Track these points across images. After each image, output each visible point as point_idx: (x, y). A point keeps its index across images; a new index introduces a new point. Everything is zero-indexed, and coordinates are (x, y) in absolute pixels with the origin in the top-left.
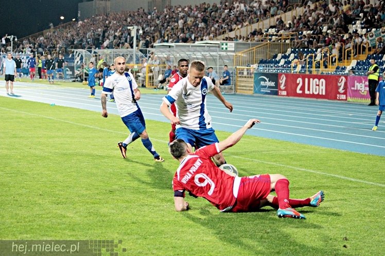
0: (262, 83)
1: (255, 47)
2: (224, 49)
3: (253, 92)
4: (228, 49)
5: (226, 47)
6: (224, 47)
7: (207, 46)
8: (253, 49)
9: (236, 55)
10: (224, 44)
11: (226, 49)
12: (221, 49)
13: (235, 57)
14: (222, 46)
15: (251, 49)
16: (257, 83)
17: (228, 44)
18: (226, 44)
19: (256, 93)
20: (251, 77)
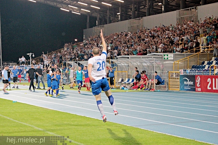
0: (185, 83)
1: (188, 57)
2: (166, 58)
3: (179, 89)
4: (169, 59)
5: (167, 57)
6: (166, 57)
7: (153, 57)
8: (187, 58)
9: (174, 63)
10: (166, 55)
11: (167, 58)
12: (163, 59)
13: (174, 64)
14: (164, 57)
15: (185, 58)
16: (182, 82)
17: (169, 55)
18: (167, 55)
19: (181, 90)
20: (178, 79)
